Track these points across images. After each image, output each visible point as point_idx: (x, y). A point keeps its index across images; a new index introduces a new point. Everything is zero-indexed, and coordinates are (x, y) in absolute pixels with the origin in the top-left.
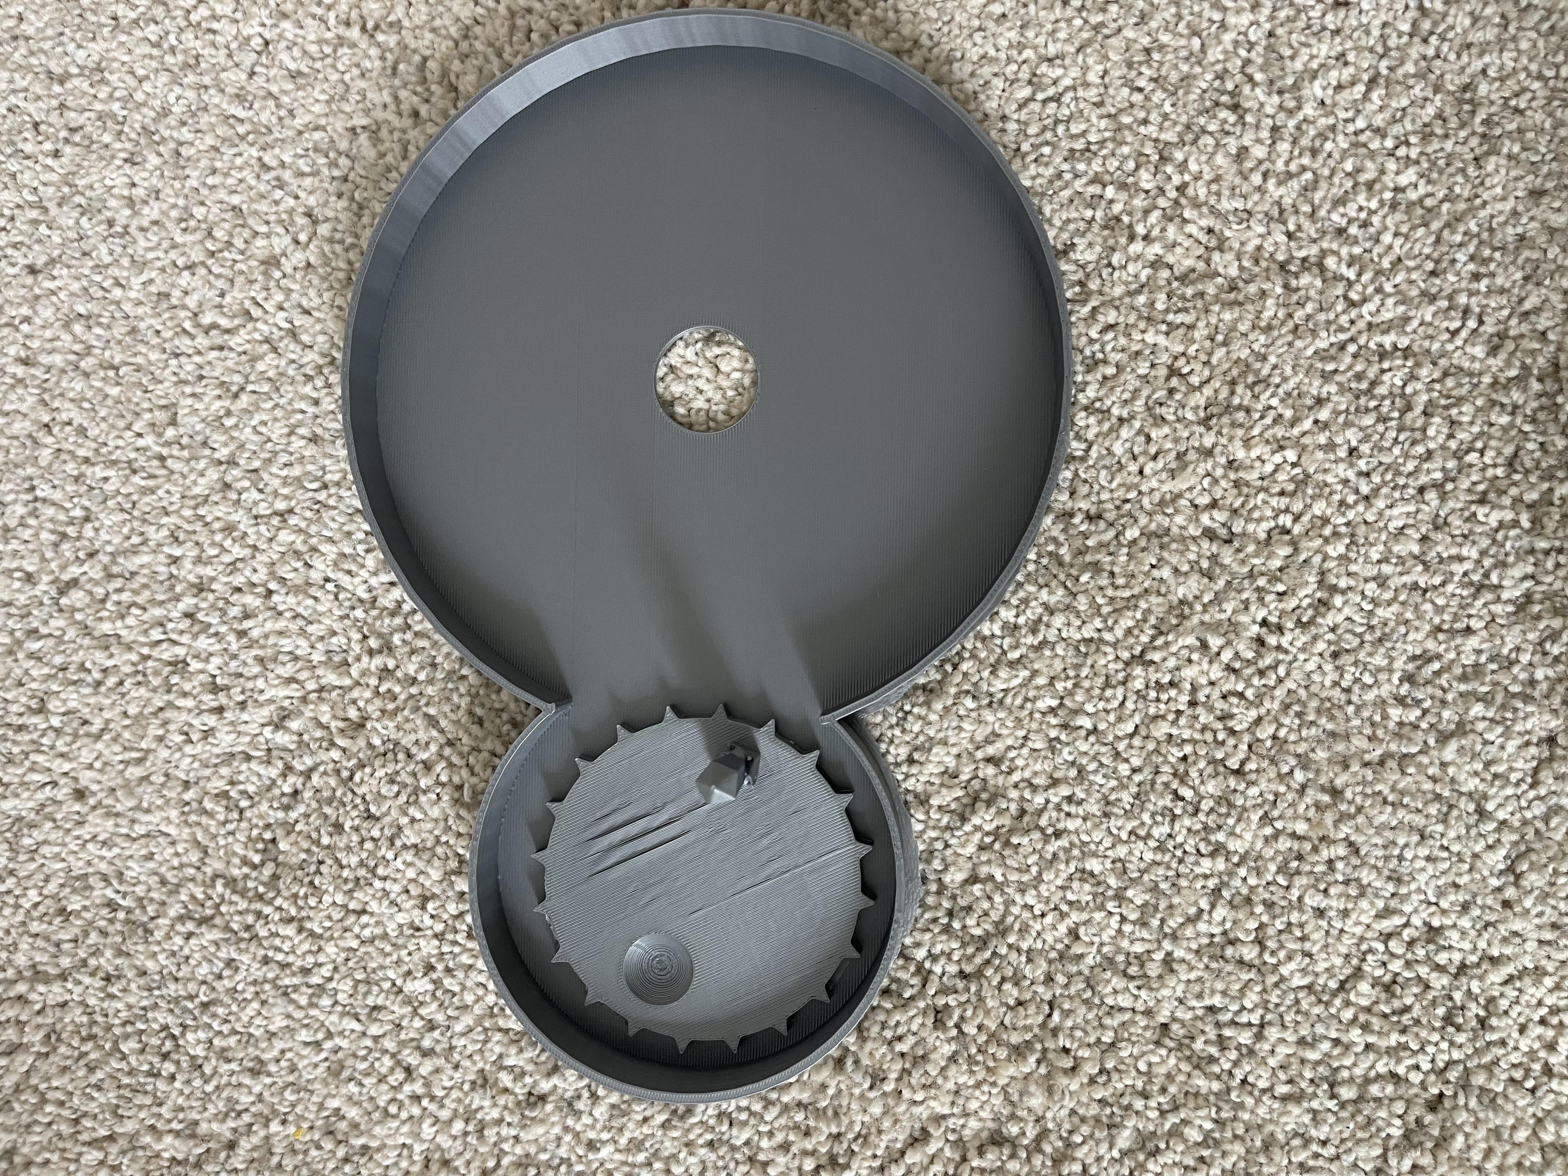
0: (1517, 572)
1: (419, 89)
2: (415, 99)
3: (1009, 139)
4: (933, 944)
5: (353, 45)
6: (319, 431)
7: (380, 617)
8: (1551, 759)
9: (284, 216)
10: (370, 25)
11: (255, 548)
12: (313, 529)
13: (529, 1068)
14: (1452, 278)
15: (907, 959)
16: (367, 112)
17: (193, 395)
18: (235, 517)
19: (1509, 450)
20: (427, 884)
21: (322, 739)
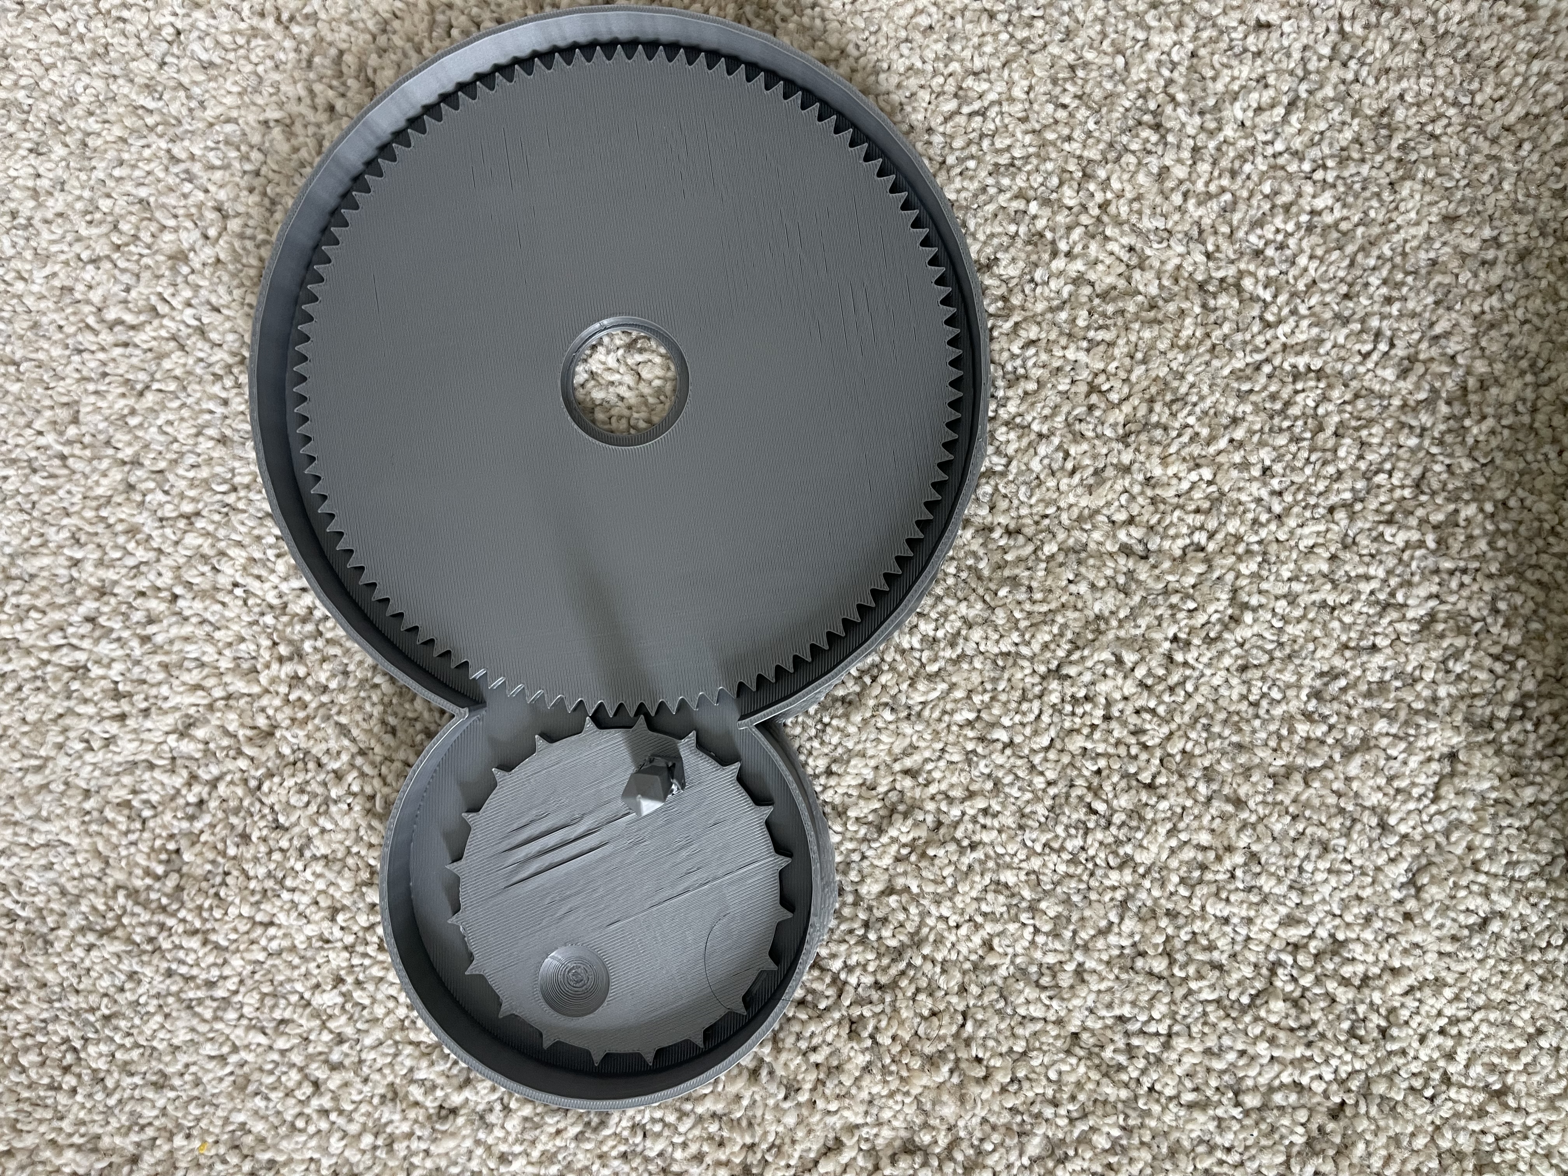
0: (1422, 592)
1: (335, 83)
2: (331, 93)
3: (935, 152)
4: (849, 956)
5: (268, 37)
6: (228, 432)
7: (290, 623)
8: (1452, 774)
9: (193, 210)
10: (285, 16)
11: (160, 551)
12: (222, 533)
13: (441, 1081)
14: (1364, 301)
15: (823, 970)
16: (281, 105)
17: (96, 393)
18: (139, 519)
19: (1416, 472)
20: (338, 895)
21: (229, 748)
